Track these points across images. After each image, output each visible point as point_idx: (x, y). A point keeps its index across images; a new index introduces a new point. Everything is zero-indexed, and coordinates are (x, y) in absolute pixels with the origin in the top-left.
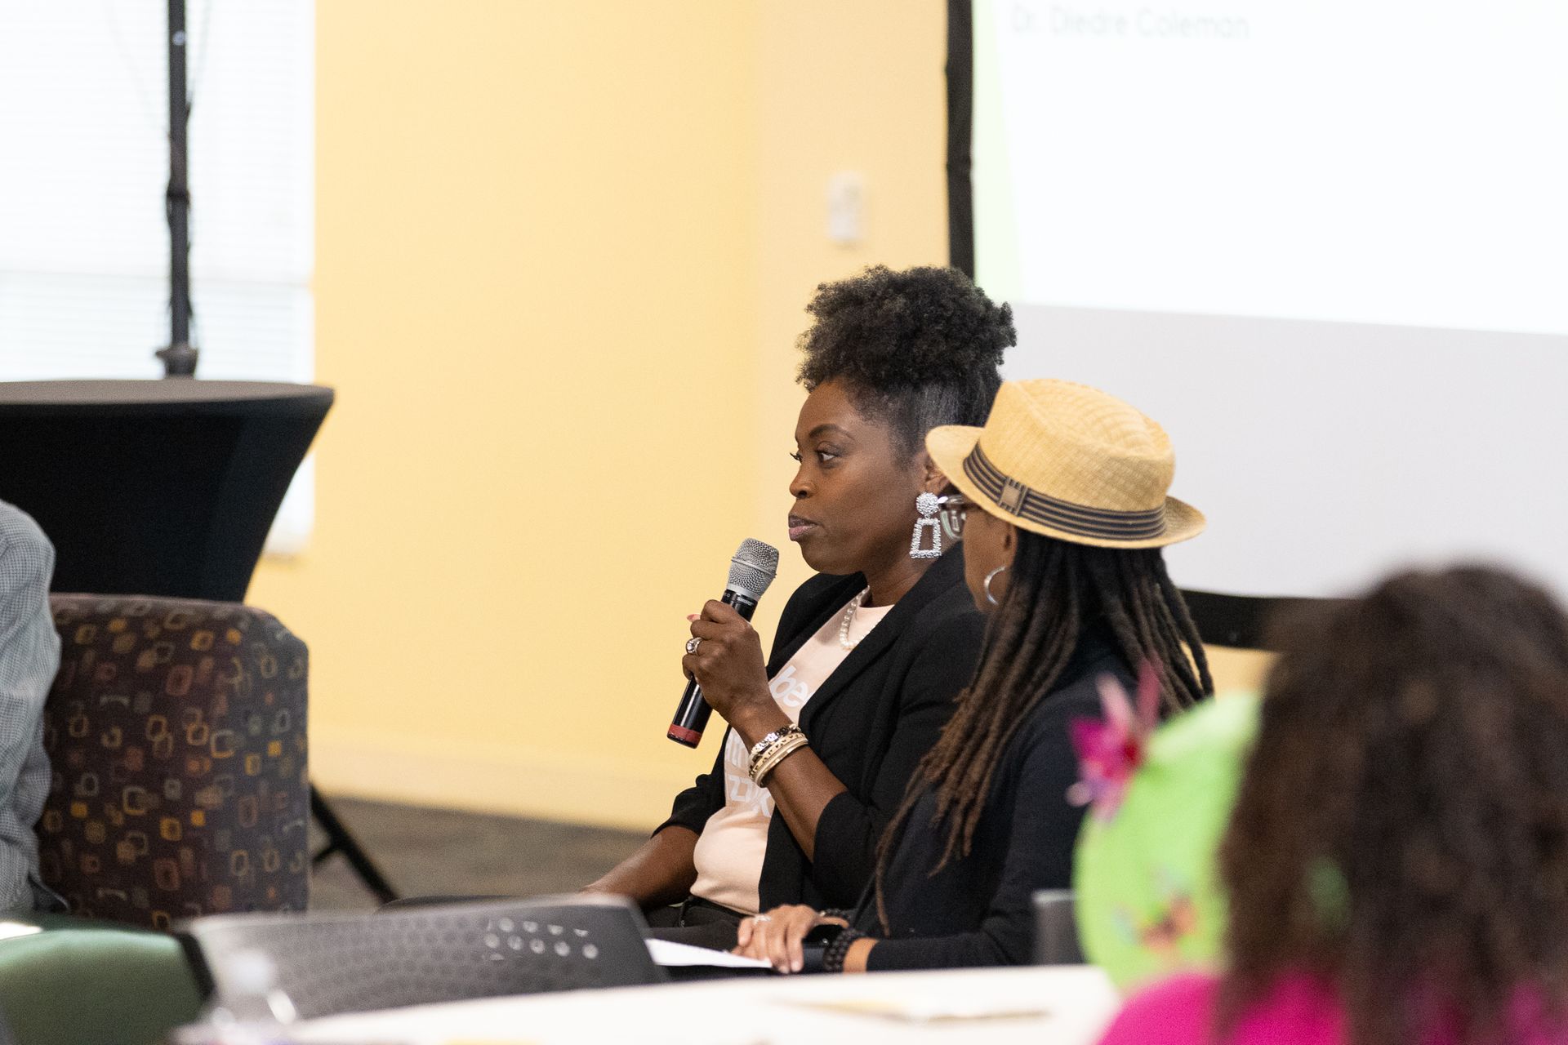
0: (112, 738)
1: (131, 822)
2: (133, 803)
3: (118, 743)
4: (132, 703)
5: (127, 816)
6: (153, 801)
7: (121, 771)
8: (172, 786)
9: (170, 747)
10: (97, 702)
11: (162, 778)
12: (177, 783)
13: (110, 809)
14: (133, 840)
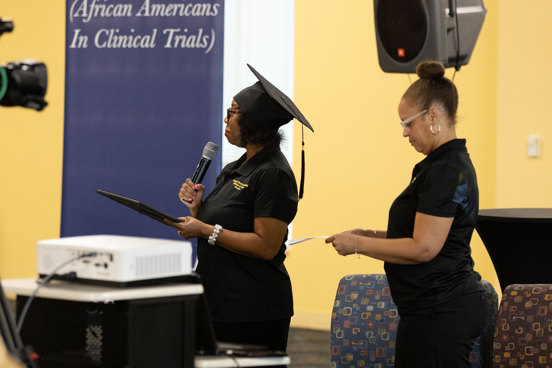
0: (519, 331)
1: (527, 358)
2: (528, 352)
3: (522, 332)
4: (526, 319)
5: (526, 356)
6: (536, 351)
7: (523, 342)
8: (544, 346)
9: (543, 333)
10: (512, 318)
11: (540, 343)
12: (546, 345)
13: (519, 354)
14: (527, 364)
